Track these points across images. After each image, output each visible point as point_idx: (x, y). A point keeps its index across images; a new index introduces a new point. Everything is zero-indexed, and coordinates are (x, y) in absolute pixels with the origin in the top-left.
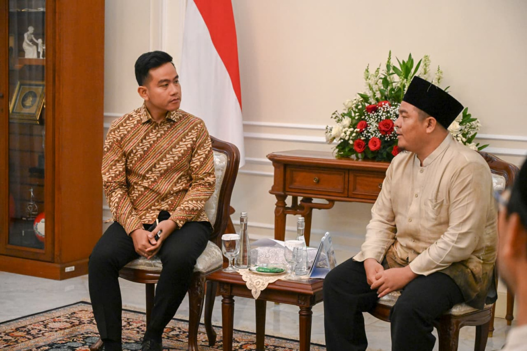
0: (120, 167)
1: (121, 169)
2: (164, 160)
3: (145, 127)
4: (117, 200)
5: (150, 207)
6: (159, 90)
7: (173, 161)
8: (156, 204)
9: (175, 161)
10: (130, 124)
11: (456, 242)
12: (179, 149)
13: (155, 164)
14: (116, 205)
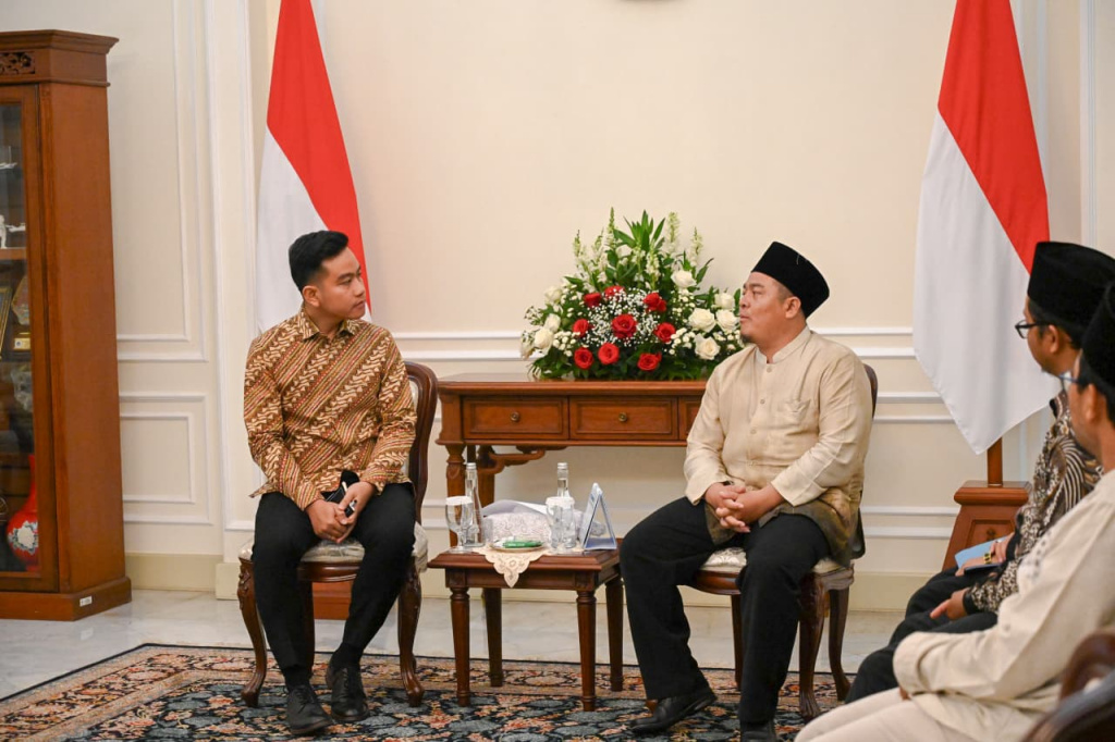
0: (274, 409)
1: (276, 412)
2: (342, 393)
3: (309, 345)
4: (277, 459)
5: (325, 467)
6: (339, 290)
7: (355, 395)
8: (335, 461)
9: (358, 394)
10: (284, 342)
11: (838, 456)
12: (363, 376)
13: (329, 400)
14: (276, 466)
